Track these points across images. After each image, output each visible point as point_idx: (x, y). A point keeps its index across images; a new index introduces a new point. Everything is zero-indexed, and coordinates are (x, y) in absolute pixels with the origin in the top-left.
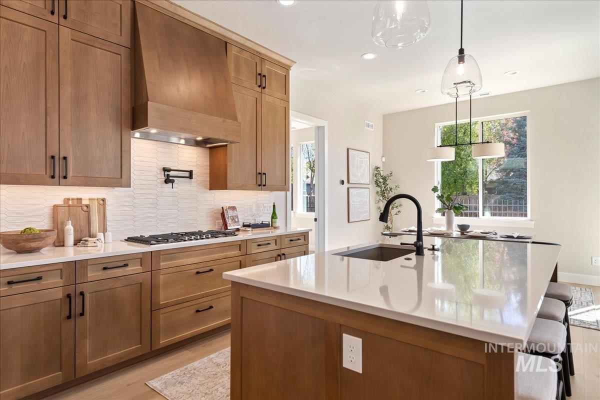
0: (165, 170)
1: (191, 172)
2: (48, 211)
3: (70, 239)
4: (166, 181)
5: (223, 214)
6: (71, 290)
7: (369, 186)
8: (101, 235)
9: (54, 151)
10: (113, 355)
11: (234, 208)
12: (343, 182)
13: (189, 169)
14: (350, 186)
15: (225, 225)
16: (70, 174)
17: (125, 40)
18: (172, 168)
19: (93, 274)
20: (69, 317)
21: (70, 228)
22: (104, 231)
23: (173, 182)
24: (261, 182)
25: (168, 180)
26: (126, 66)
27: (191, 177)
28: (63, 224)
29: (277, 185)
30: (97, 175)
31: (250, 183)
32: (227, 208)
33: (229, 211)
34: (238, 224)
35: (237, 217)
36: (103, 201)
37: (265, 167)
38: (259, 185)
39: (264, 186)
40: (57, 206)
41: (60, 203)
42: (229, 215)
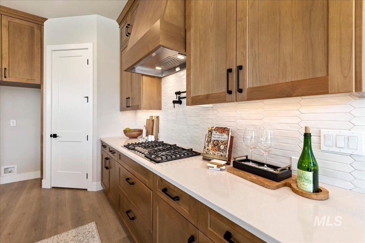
3: (144, 135)
6: (107, 155)
9: (128, 95)
16: (130, 105)
18: (182, 91)
21: (144, 131)
29: (287, 81)
30: (135, 105)
31: (215, 92)
32: (213, 129)
33: (214, 132)
34: (222, 153)
35: (225, 143)
36: (158, 117)
37: (242, 53)
38: (230, 92)
39: (240, 91)
40: (147, 120)
41: (149, 118)
42: (213, 139)
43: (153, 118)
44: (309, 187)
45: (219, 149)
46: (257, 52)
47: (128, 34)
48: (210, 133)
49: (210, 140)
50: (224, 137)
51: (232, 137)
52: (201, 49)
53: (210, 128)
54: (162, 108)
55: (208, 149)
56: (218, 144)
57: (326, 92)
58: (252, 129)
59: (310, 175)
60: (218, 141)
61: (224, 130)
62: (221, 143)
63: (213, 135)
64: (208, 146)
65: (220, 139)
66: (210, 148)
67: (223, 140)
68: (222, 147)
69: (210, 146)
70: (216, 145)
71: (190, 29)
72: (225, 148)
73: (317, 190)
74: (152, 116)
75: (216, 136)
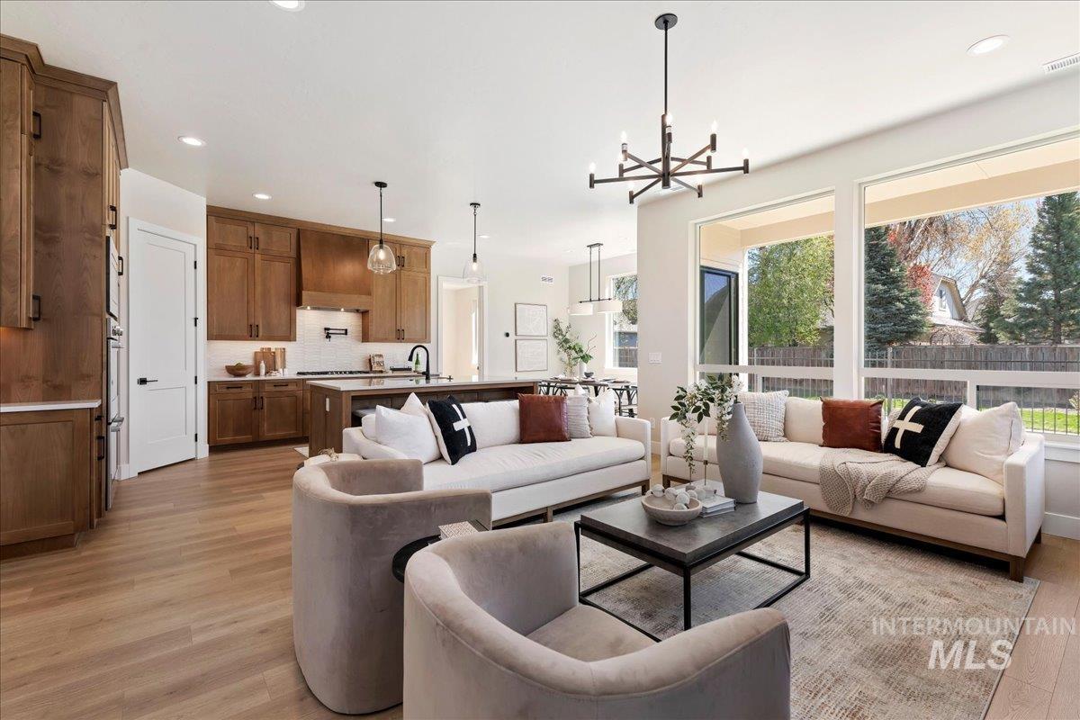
0: (326, 329)
1: (346, 330)
2: (251, 355)
3: (263, 371)
4: (327, 337)
5: (370, 360)
6: (257, 395)
7: (547, 338)
8: (281, 370)
9: (252, 321)
10: (280, 434)
11: (381, 356)
12: (507, 335)
13: (346, 328)
14: (517, 338)
15: (371, 367)
16: (260, 334)
17: (293, 254)
18: (332, 328)
19: (267, 388)
20: (255, 409)
21: (263, 365)
22: (284, 367)
23: (330, 337)
24: (399, 337)
25: (328, 336)
26: (294, 270)
27: (346, 334)
28: (260, 363)
30: (276, 335)
36: (283, 350)
40: (255, 352)
41: (259, 351)
43: (272, 350)
74: (270, 348)
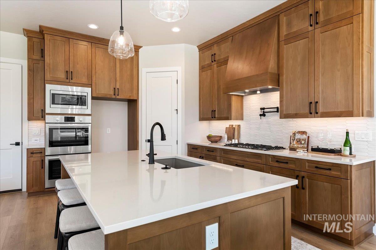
0: (263, 109)
6: (201, 155)
9: (213, 108)
13: (276, 107)
16: (216, 116)
18: (265, 108)
19: (205, 151)
21: (226, 136)
24: (312, 111)
27: (277, 111)
29: (339, 111)
30: (223, 116)
31: (301, 112)
32: (296, 132)
33: (297, 134)
34: (303, 146)
35: (304, 140)
36: (239, 126)
37: (318, 96)
38: (311, 113)
39: (317, 113)
40: (226, 128)
41: (228, 127)
42: (296, 138)
43: (234, 127)
44: (347, 153)
45: (301, 143)
46: (325, 96)
47: (214, 61)
48: (294, 135)
49: (294, 139)
50: (304, 137)
51: (308, 137)
52: (291, 89)
53: (294, 132)
54: (244, 119)
55: (293, 144)
56: (300, 141)
57: (353, 116)
58: (322, 132)
59: (348, 148)
60: (300, 139)
61: (304, 133)
62: (302, 140)
63: (296, 136)
64: (293, 142)
65: (301, 138)
66: (295, 143)
67: (304, 138)
68: (303, 142)
69: (295, 142)
70: (299, 141)
71: (283, 75)
72: (305, 142)
73: (351, 154)
74: (233, 125)
75: (298, 136)
